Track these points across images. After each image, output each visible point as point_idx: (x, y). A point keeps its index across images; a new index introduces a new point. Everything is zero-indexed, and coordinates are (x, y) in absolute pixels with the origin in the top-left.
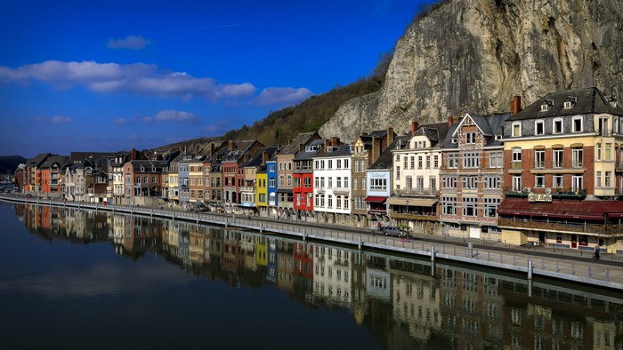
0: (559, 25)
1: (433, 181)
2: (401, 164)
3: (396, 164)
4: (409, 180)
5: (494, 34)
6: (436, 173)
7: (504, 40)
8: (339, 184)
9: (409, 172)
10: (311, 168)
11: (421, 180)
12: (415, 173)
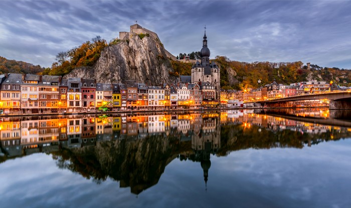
0: (145, 62)
1: (188, 97)
2: (180, 93)
3: (178, 93)
4: (181, 97)
5: (128, 58)
6: (189, 95)
7: (131, 61)
8: (160, 98)
9: (182, 95)
10: (147, 93)
11: (184, 97)
12: (183, 95)
